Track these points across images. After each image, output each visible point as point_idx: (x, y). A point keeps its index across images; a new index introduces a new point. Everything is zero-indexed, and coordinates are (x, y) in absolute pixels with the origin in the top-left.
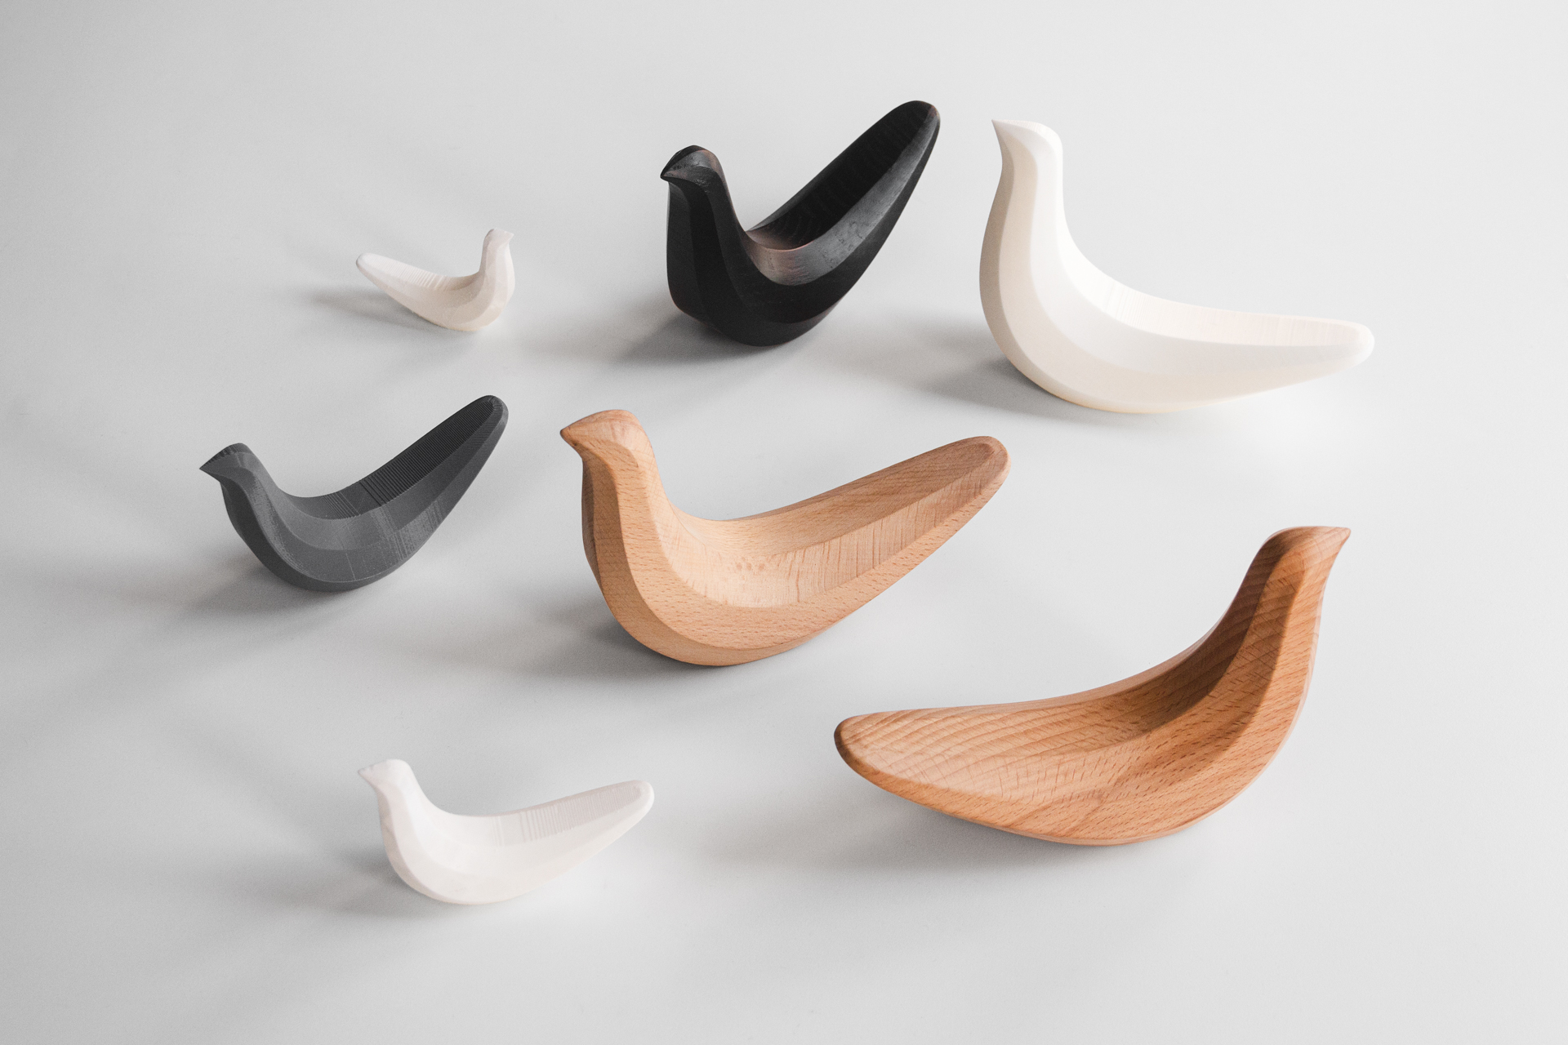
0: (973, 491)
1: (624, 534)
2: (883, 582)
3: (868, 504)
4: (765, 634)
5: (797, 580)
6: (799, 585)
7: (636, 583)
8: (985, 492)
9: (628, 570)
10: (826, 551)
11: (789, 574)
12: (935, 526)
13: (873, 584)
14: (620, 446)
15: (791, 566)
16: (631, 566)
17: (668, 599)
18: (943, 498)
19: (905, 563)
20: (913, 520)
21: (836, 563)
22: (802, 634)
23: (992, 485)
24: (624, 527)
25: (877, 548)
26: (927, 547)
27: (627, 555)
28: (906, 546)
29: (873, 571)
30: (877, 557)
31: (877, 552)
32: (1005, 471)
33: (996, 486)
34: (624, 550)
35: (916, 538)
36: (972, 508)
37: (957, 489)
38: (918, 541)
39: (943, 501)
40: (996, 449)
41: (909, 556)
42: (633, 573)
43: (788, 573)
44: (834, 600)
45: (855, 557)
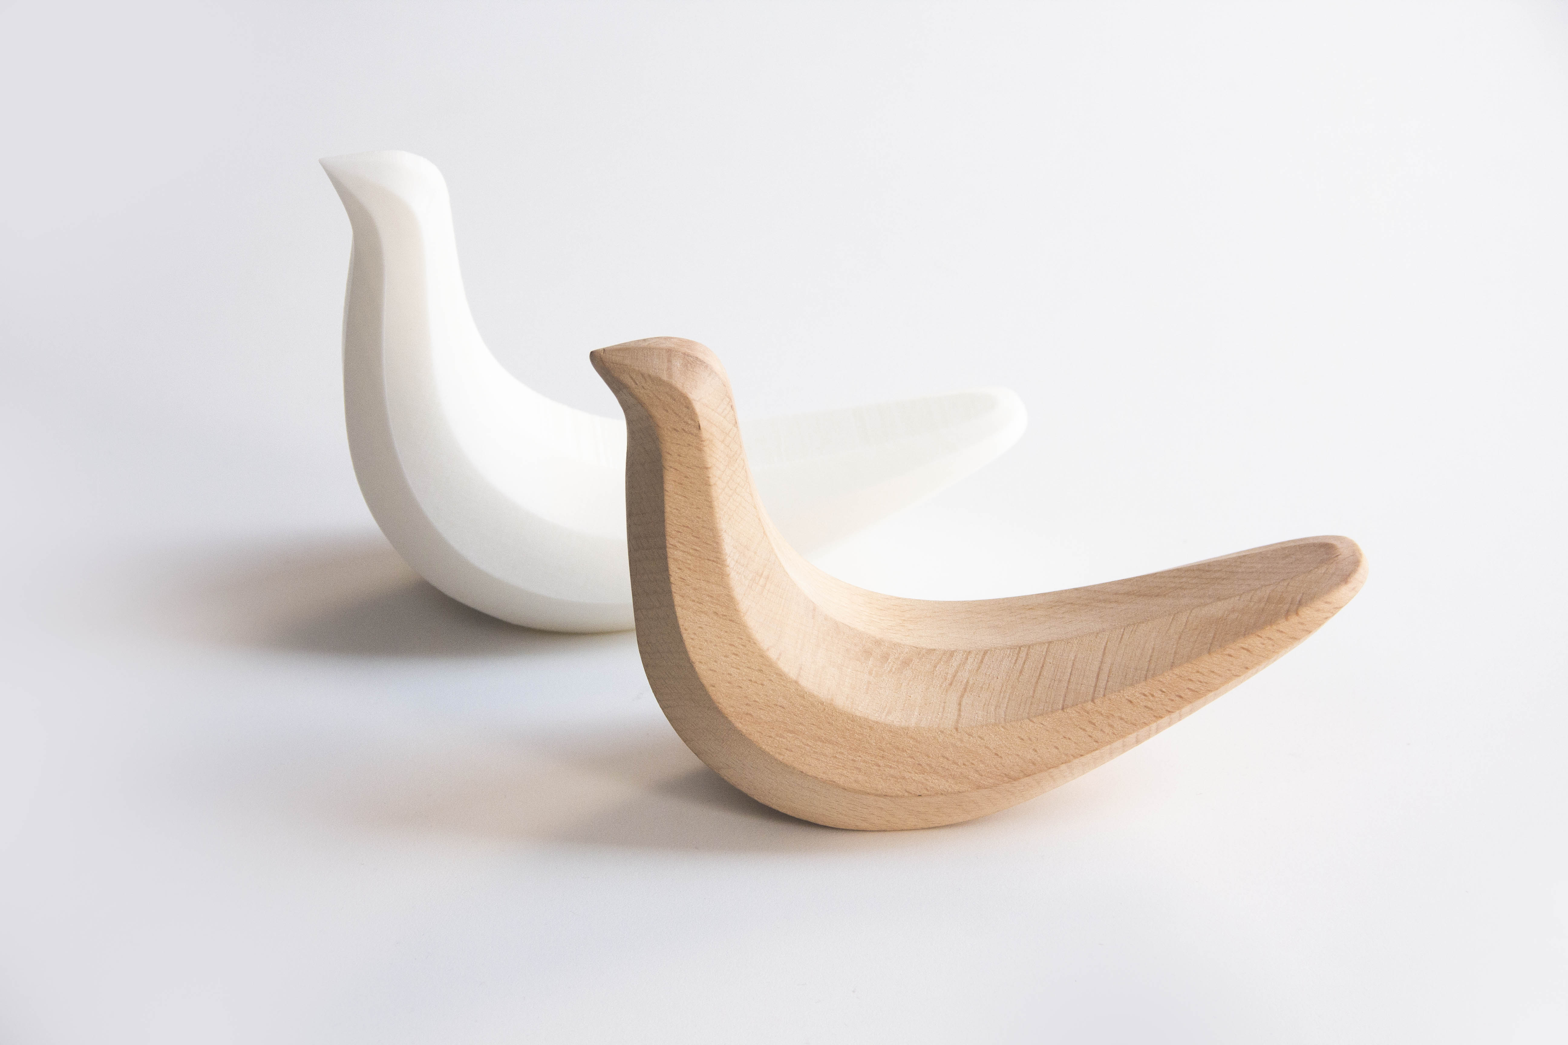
0: (1286, 607)
1: (670, 541)
2: (1107, 730)
3: (1113, 605)
4: (892, 772)
5: (962, 696)
6: (963, 703)
7: (683, 631)
8: (1306, 613)
9: (671, 606)
10: (1021, 661)
11: (951, 684)
12: (1209, 652)
13: (1089, 728)
14: (676, 389)
15: (956, 672)
16: (677, 599)
17: (732, 671)
18: (1233, 611)
19: (1149, 704)
20: (1177, 636)
21: (1034, 681)
22: (957, 788)
23: (1320, 604)
24: (671, 529)
25: (1106, 668)
26: (1192, 686)
27: (672, 579)
28: (1153, 675)
29: (1089, 706)
30: (1102, 683)
31: (1104, 676)
32: (1350, 586)
33: (1327, 606)
34: (666, 569)
35: (1173, 665)
36: (1278, 635)
37: (1260, 601)
38: (1177, 671)
39: (1233, 616)
40: (1344, 551)
41: (1158, 694)
42: (679, 611)
43: (948, 682)
44: (1018, 741)
45: (1066, 678)
